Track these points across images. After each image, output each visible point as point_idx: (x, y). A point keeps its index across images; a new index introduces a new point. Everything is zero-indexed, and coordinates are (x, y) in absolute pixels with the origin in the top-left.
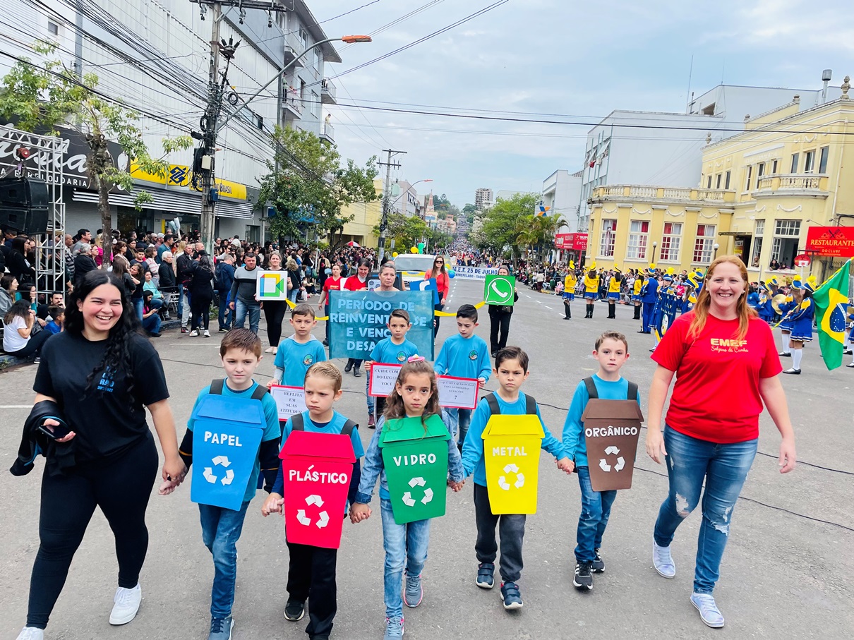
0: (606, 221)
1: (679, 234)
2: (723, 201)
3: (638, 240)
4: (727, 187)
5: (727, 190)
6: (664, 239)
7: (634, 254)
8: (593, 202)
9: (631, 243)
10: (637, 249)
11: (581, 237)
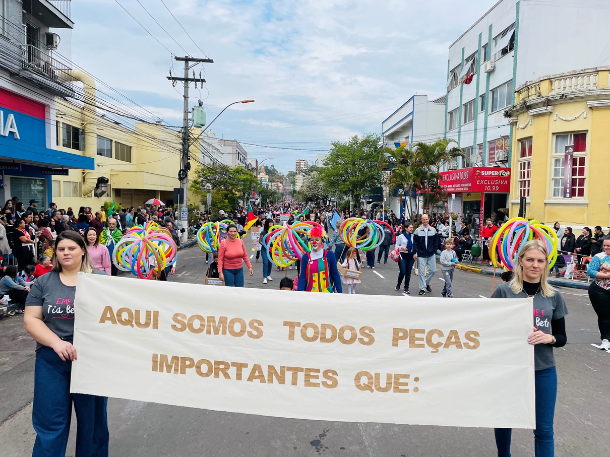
0: (560, 136)
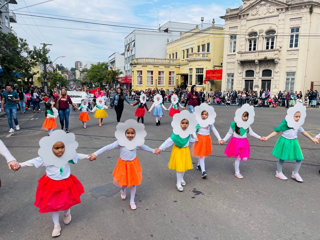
0: (138, 71)
1: (163, 75)
2: (176, 63)
3: (150, 78)
4: (176, 58)
5: (177, 59)
6: (159, 77)
7: (149, 83)
8: (133, 64)
9: (148, 79)
10: (150, 81)
11: (129, 78)
